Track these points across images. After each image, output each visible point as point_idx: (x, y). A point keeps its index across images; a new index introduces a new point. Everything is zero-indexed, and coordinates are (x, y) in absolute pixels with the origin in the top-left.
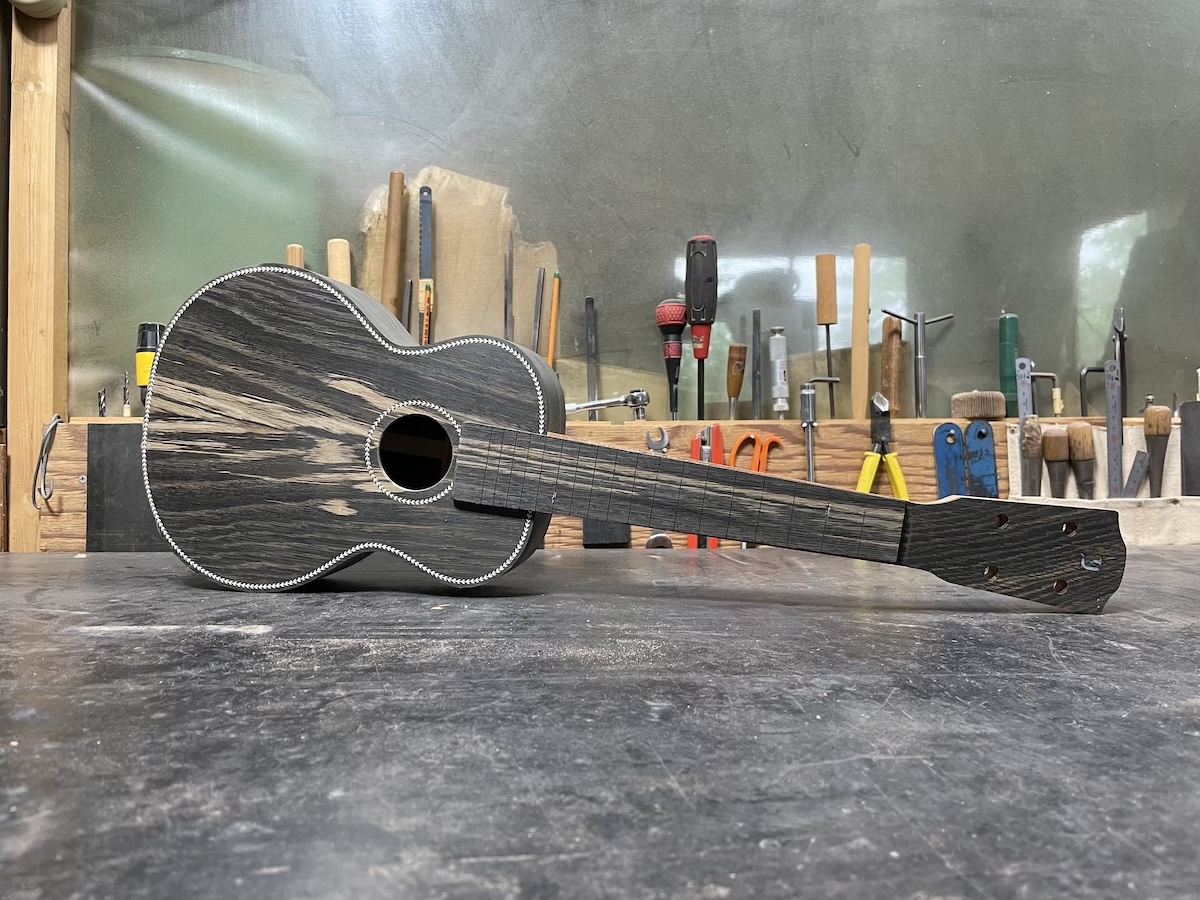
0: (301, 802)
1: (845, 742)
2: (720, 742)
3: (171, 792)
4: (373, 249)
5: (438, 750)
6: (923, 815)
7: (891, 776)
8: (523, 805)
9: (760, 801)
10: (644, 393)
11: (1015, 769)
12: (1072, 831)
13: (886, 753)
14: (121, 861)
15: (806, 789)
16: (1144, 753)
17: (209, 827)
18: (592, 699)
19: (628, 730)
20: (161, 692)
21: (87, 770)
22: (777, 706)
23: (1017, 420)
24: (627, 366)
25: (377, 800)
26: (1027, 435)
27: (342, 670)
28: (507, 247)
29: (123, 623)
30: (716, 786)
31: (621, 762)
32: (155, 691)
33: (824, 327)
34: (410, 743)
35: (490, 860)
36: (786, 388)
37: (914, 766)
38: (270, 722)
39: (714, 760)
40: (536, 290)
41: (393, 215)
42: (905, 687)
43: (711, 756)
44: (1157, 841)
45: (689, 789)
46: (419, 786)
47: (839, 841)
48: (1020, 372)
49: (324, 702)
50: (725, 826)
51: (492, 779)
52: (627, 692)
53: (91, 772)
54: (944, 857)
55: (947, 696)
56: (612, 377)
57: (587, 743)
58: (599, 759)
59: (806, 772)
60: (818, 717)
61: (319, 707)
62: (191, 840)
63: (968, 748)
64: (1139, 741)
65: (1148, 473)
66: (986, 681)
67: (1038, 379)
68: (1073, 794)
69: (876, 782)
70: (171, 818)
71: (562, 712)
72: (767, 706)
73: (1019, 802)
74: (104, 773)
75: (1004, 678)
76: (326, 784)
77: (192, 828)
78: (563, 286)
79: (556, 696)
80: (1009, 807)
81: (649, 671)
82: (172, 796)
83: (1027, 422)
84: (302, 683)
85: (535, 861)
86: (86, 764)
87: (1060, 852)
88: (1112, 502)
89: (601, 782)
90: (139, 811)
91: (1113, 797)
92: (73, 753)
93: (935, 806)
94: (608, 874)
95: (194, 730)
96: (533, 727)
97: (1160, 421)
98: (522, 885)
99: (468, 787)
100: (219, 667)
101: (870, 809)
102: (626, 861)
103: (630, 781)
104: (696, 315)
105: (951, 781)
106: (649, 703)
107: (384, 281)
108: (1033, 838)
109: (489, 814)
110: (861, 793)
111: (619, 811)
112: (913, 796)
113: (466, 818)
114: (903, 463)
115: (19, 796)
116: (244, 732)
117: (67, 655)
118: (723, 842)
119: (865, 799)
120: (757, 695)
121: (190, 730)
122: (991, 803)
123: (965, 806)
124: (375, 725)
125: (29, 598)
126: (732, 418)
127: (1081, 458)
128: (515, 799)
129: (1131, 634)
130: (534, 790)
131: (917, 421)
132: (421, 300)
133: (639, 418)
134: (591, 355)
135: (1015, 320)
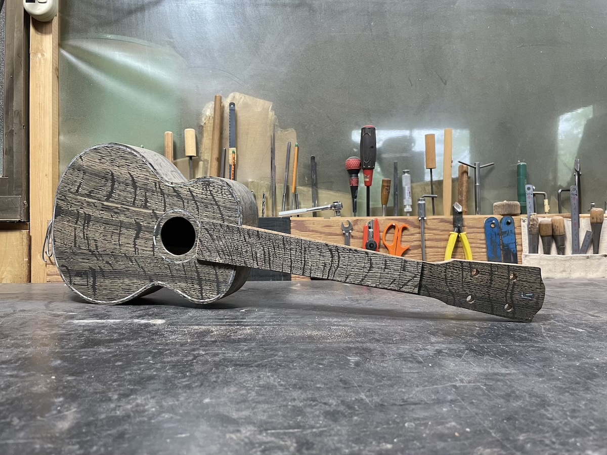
0: (191, 404)
1: (443, 377)
2: (384, 377)
3: (130, 400)
4: (206, 133)
5: (252, 380)
6: (481, 411)
7: (465, 393)
8: (294, 406)
9: (404, 405)
10: (340, 203)
11: (524, 390)
12: (551, 419)
13: (463, 382)
14: (113, 431)
15: (426, 399)
16: (586, 382)
17: (151, 416)
18: (321, 356)
19: (340, 371)
20: (118, 352)
21: (90, 389)
22: (411, 359)
23: (526, 215)
24: (331, 189)
25: (226, 403)
26: (531, 223)
27: (202, 341)
28: (272, 132)
29: (94, 318)
30: (383, 398)
31: (338, 386)
32: (116, 352)
33: (429, 170)
34: (238, 377)
35: (281, 431)
36: (410, 200)
37: (476, 388)
38: (171, 366)
39: (382, 385)
40: (286, 152)
41: (216, 117)
42: (472, 350)
43: (380, 384)
44: (592, 424)
45: (371, 399)
46: (244, 397)
47: (442, 424)
48: (527, 192)
49: (195, 357)
50: (389, 417)
51: (278, 394)
52: (338, 352)
53: (92, 390)
54: (491, 431)
55: (492, 355)
56: (324, 195)
57: (321, 377)
58: (327, 384)
59: (425, 391)
60: (430, 365)
61: (193, 360)
62: (144, 422)
63: (502, 380)
64: (584, 377)
65: (592, 242)
66: (511, 347)
67: (536, 195)
68: (552, 402)
69: (459, 396)
70: (132, 411)
71: (308, 362)
72: (405, 359)
73: (526, 406)
74: (98, 391)
75: (519, 346)
76: (201, 396)
77: (143, 416)
78: (300, 150)
79: (305, 355)
80: (522, 408)
81: (347, 342)
82: (131, 401)
83: (531, 217)
84: (184, 348)
85: (302, 432)
86: (89, 386)
87: (545, 429)
88: (574, 256)
89: (329, 396)
90: (117, 408)
91: (571, 403)
92: (82, 382)
93: (487, 407)
94: (336, 438)
95: (136, 370)
96: (295, 369)
97: (598, 216)
98: (297, 443)
99: (267, 397)
100: (143, 340)
101: (456, 409)
102: (344, 432)
103: (343, 395)
104: (366, 165)
105: (494, 395)
106: (349, 358)
107: (212, 150)
108: (533, 422)
109: (279, 410)
110: (452, 401)
111: (339, 409)
112: (476, 402)
113: (268, 412)
114: (469, 237)
115: (60, 402)
116: (160, 371)
117: (70, 335)
118: (388, 424)
119: (453, 404)
120: (400, 354)
121: (135, 370)
122: (513, 406)
123: (501, 407)
124: (220, 368)
125: (46, 306)
126: (384, 215)
127: (559, 235)
128: (290, 403)
129: (582, 324)
130: (298, 399)
131: (476, 216)
132: (230, 158)
133: (337, 216)
134: (313, 184)
135: (525, 166)
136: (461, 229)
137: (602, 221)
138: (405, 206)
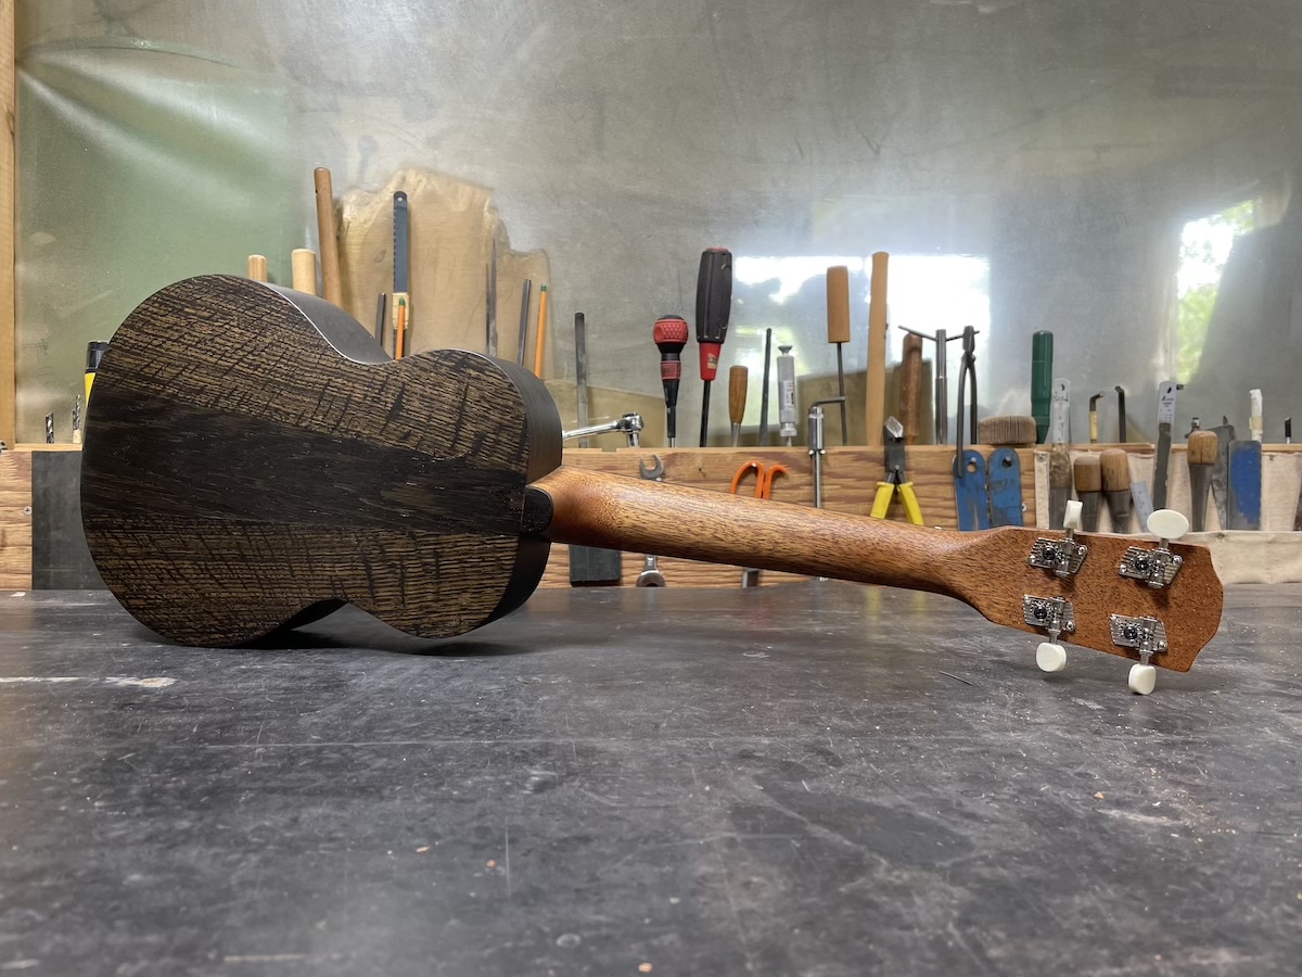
9: (585, 889)
10: (638, 417)
18: (472, 767)
22: (669, 775)
23: (1046, 446)
31: (462, 842)
33: (836, 345)
36: (794, 412)
45: (518, 875)
50: (532, 918)
52: (515, 758)
60: (707, 788)
71: (431, 783)
72: (659, 774)
76: (130, 866)
96: (390, 800)
97: (1205, 448)
99: (279, 871)
103: (459, 864)
106: (531, 771)
108: (861, 935)
114: (920, 493)
118: (520, 937)
120: (654, 762)
122: (838, 892)
126: (735, 444)
127: (1115, 488)
131: (935, 448)
132: (395, 316)
133: (633, 444)
134: (581, 375)
135: (1049, 336)
136: (900, 476)
137: (1213, 459)
138: (782, 423)
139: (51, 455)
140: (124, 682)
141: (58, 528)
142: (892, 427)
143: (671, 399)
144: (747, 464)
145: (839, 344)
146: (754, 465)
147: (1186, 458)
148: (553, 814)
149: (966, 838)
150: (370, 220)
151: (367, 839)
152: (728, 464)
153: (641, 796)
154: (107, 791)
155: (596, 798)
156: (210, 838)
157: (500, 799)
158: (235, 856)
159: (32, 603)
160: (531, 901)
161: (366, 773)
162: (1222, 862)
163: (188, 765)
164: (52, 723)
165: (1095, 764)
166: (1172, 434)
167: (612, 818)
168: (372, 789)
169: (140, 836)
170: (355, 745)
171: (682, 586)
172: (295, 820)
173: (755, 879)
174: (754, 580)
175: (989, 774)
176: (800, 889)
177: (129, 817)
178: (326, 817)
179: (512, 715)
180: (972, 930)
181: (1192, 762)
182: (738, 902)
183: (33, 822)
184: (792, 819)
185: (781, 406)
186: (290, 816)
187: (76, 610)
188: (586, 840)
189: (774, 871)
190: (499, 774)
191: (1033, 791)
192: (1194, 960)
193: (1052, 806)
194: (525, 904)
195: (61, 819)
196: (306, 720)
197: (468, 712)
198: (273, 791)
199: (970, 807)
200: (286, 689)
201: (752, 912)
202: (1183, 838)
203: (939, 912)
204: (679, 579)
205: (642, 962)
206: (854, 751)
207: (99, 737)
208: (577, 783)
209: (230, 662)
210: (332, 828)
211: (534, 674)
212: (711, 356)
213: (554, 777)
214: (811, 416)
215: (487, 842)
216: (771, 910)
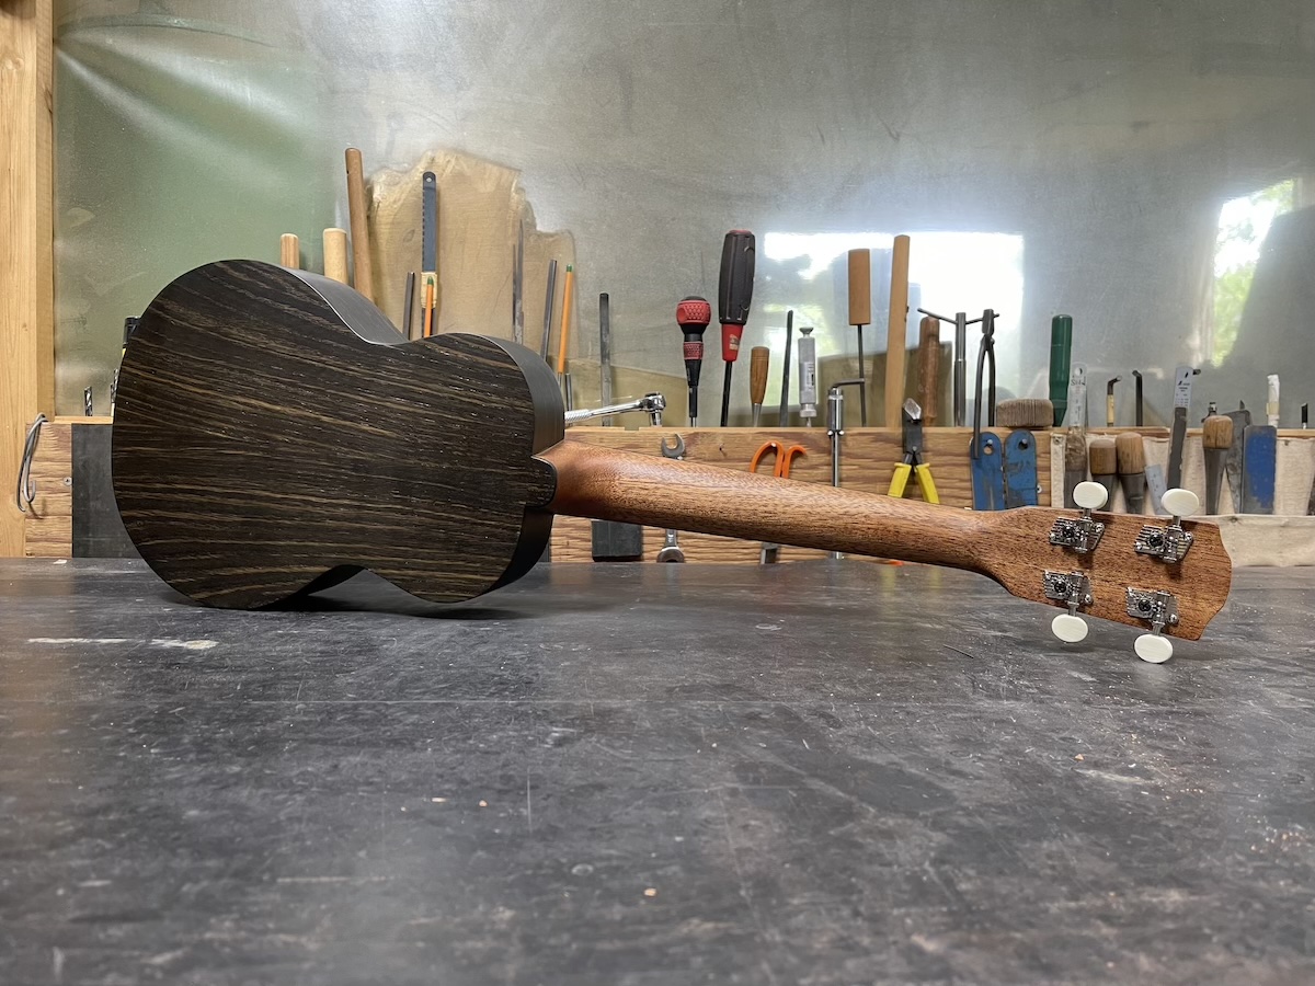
9: (600, 828)
10: (660, 397)
18: (497, 723)
23: (1062, 429)
26: (1071, 446)
29: (72, 635)
31: (488, 787)
36: (814, 393)
40: (546, 283)
45: (538, 815)
50: (550, 851)
60: (715, 745)
71: (459, 737)
72: (670, 733)
96: (421, 751)
97: (1219, 432)
106: (552, 728)
114: (936, 474)
126: (756, 425)
127: (1130, 471)
131: (952, 430)
132: (424, 295)
133: (655, 424)
134: (605, 355)
135: (1069, 320)
136: (917, 457)
137: (1227, 444)
138: (802, 404)
139: (91, 427)
140: (169, 644)
141: (97, 499)
142: (910, 409)
143: (693, 381)
144: (767, 444)
145: (860, 327)
146: (774, 445)
147: (1201, 442)
148: (571, 765)
149: (950, 791)
150: (399, 200)
151: (403, 783)
152: (749, 444)
153: (653, 751)
154: (161, 740)
155: (612, 752)
156: (259, 782)
157: (524, 752)
158: (281, 797)
159: (74, 570)
160: (550, 838)
161: (399, 727)
162: (1185, 816)
163: (234, 717)
164: (103, 679)
165: (1079, 730)
166: (1188, 419)
167: (625, 769)
168: (405, 742)
169: (195, 779)
170: (388, 702)
171: (700, 562)
172: (336, 766)
173: (753, 822)
174: (772, 556)
175: (979, 737)
176: (793, 831)
177: (182, 762)
178: (364, 764)
179: (535, 678)
180: (946, 867)
181: (1172, 729)
182: (734, 841)
183: (94, 766)
184: (791, 772)
185: (801, 387)
186: (330, 763)
187: (117, 577)
188: (601, 787)
189: (771, 816)
190: (521, 731)
191: (1018, 753)
192: (1145, 898)
193: (1034, 765)
194: (544, 839)
195: (120, 763)
196: (342, 680)
197: (494, 676)
198: (314, 741)
199: (957, 765)
200: (322, 652)
201: (748, 850)
202: (1153, 796)
203: (917, 852)
204: (698, 555)
205: (647, 888)
206: (854, 715)
207: (149, 692)
208: (594, 739)
209: (267, 627)
210: (369, 773)
211: (555, 642)
212: (733, 337)
213: (572, 733)
214: (831, 398)
215: (510, 789)
216: (766, 848)
